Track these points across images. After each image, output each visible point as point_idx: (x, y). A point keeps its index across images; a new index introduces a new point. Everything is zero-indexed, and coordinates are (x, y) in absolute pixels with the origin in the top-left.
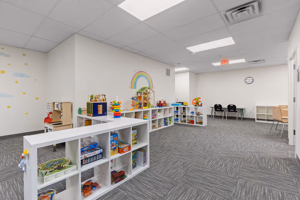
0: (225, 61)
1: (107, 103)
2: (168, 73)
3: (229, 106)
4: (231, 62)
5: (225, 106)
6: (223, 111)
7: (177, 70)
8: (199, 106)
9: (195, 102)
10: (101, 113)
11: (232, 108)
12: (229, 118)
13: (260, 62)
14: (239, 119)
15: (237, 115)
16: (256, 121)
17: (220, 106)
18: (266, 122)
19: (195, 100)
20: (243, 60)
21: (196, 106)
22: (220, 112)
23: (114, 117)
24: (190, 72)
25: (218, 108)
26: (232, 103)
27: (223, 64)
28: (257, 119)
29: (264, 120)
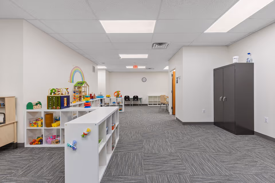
0: (135, 66)
1: (69, 96)
2: (94, 69)
3: (134, 97)
4: (139, 67)
5: (131, 97)
6: (129, 100)
7: (99, 67)
8: (119, 97)
9: (116, 94)
10: (66, 106)
11: (136, 98)
12: (134, 105)
13: (151, 69)
14: (140, 105)
15: (139, 102)
16: (148, 105)
17: (128, 97)
18: (153, 105)
19: (116, 92)
20: (144, 67)
21: (117, 97)
22: (128, 101)
23: (85, 108)
24: (106, 70)
25: (127, 98)
26: (136, 95)
27: (135, 68)
28: (149, 104)
29: (152, 104)
